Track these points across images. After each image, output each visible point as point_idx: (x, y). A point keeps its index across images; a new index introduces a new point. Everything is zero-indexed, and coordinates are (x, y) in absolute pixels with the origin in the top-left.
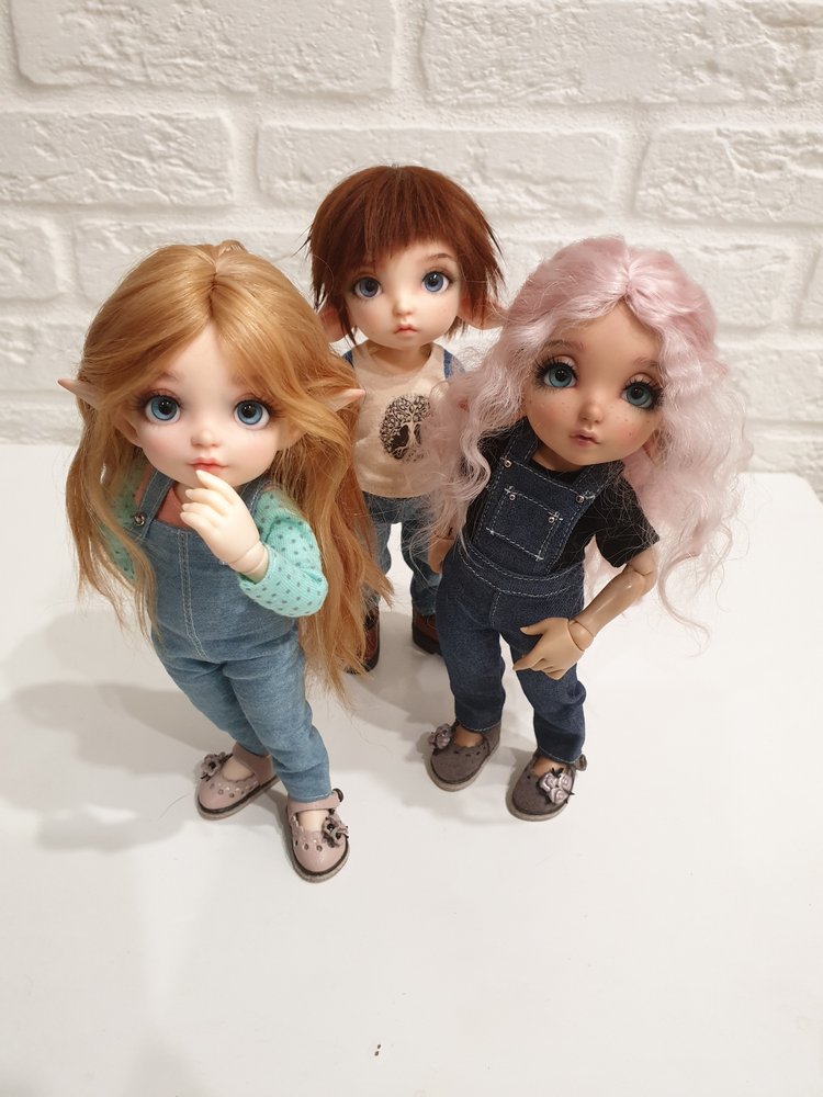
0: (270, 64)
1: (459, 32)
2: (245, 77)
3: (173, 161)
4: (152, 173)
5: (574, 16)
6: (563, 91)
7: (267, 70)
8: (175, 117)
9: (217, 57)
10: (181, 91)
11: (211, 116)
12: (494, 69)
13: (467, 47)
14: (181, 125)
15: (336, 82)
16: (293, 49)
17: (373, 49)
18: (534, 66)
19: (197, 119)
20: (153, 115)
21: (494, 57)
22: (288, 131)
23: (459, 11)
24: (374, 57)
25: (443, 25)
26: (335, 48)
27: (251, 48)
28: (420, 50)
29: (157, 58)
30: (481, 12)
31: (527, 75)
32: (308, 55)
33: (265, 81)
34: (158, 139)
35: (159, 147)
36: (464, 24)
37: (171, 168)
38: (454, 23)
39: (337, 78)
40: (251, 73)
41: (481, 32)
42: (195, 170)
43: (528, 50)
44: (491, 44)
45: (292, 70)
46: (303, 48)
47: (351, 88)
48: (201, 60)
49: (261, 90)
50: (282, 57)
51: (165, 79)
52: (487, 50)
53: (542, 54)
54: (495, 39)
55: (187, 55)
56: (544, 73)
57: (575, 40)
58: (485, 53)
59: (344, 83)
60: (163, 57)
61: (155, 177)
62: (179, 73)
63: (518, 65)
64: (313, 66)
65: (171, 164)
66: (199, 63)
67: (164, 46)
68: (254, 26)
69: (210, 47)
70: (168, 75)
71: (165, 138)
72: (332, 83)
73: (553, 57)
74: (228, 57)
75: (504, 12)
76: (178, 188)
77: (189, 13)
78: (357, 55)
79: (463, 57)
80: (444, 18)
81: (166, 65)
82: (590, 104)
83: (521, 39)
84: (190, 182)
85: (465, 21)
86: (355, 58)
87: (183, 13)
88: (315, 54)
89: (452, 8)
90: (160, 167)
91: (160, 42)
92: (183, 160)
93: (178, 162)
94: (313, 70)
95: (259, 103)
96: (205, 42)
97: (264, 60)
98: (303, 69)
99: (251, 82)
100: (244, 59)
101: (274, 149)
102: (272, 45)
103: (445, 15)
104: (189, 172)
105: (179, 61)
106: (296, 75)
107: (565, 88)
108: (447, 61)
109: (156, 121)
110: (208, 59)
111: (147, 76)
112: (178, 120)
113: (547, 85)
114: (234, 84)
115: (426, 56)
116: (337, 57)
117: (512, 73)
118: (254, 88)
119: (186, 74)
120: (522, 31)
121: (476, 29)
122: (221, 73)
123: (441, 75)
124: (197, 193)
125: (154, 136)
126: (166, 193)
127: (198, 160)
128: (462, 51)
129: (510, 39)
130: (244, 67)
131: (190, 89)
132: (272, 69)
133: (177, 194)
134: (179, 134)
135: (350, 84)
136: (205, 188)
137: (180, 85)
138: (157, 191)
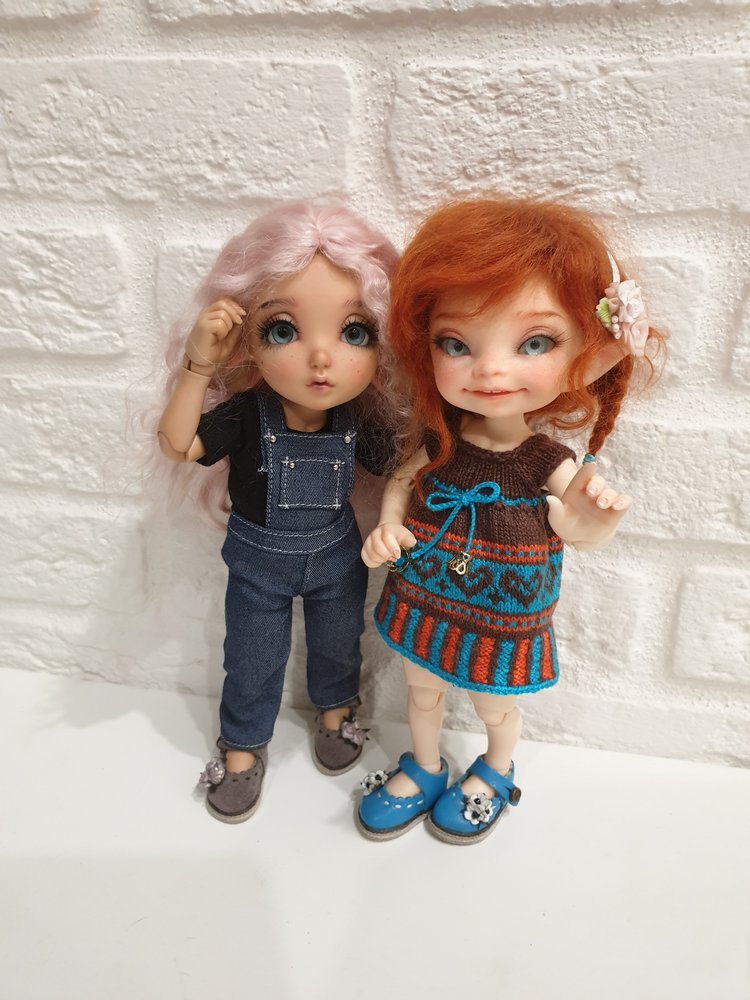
0: (173, 162)
1: (445, 110)
2: (140, 180)
3: (46, 293)
4: (20, 309)
5: (628, 82)
6: (610, 196)
7: (169, 170)
8: (47, 234)
9: (103, 154)
10: (58, 201)
11: (95, 233)
12: (501, 163)
13: (458, 131)
14: (56, 245)
15: (265, 184)
16: (204, 141)
17: (318, 137)
18: (563, 158)
19: (76, 237)
20: (20, 233)
21: (502, 146)
22: (199, 254)
23: (446, 80)
24: (320, 148)
25: (421, 101)
26: (264, 137)
27: (147, 141)
28: (388, 137)
29: (25, 157)
30: (480, 81)
31: (554, 171)
32: (224, 148)
33: (167, 185)
34: (28, 264)
35: (28, 275)
36: (454, 98)
37: (44, 302)
38: (439, 97)
39: (267, 178)
40: (149, 175)
41: (482, 110)
42: (76, 306)
43: (554, 136)
44: (496, 127)
45: (204, 169)
46: (219, 138)
47: (288, 192)
48: (82, 158)
49: (163, 197)
50: (190, 151)
51: (36, 185)
52: (490, 136)
53: (576, 140)
54: (503, 120)
55: (65, 152)
56: (581, 169)
57: (632, 118)
58: (487, 139)
59: (276, 186)
60: (32, 155)
61: (25, 315)
62: (53, 176)
63: (539, 157)
64: (232, 163)
65: (44, 297)
66: (79, 163)
67: (33, 141)
68: (151, 110)
69: (92, 141)
70: (40, 180)
71: (36, 262)
72: (258, 185)
73: (594, 144)
74: (117, 154)
75: (517, 79)
76: (54, 330)
77: (64, 95)
78: (295, 146)
79: (453, 147)
80: (422, 90)
81: (35, 166)
82: (657, 215)
83: (544, 118)
84: (69, 321)
85: (456, 94)
86: (292, 150)
87: (57, 96)
88: (237, 147)
89: (435, 77)
90: (31, 301)
91: (29, 135)
92: (59, 292)
93: (55, 295)
94: (232, 168)
95: (161, 216)
96: (87, 134)
97: (166, 156)
98: (219, 167)
99: (149, 188)
100: (139, 156)
101: (180, 278)
102: (176, 135)
103: (425, 86)
104: (68, 308)
105: (53, 160)
106: (209, 176)
107: (615, 190)
108: (428, 151)
109: (25, 241)
110: (92, 156)
111: (13, 181)
112: (52, 238)
113: (586, 186)
114: (124, 189)
115: (397, 145)
116: (266, 149)
117: (528, 168)
118: (152, 195)
119: (63, 177)
120: (545, 106)
121: (472, 105)
122: (108, 175)
123: (419, 172)
124: (77, 337)
125: (22, 261)
126: (39, 336)
127: (79, 293)
128: (451, 138)
129: (526, 119)
130: (139, 167)
131: (69, 198)
132: (176, 168)
133: (52, 336)
134: (53, 257)
135: (286, 186)
136: (89, 330)
137: (55, 192)
138: (27, 334)
